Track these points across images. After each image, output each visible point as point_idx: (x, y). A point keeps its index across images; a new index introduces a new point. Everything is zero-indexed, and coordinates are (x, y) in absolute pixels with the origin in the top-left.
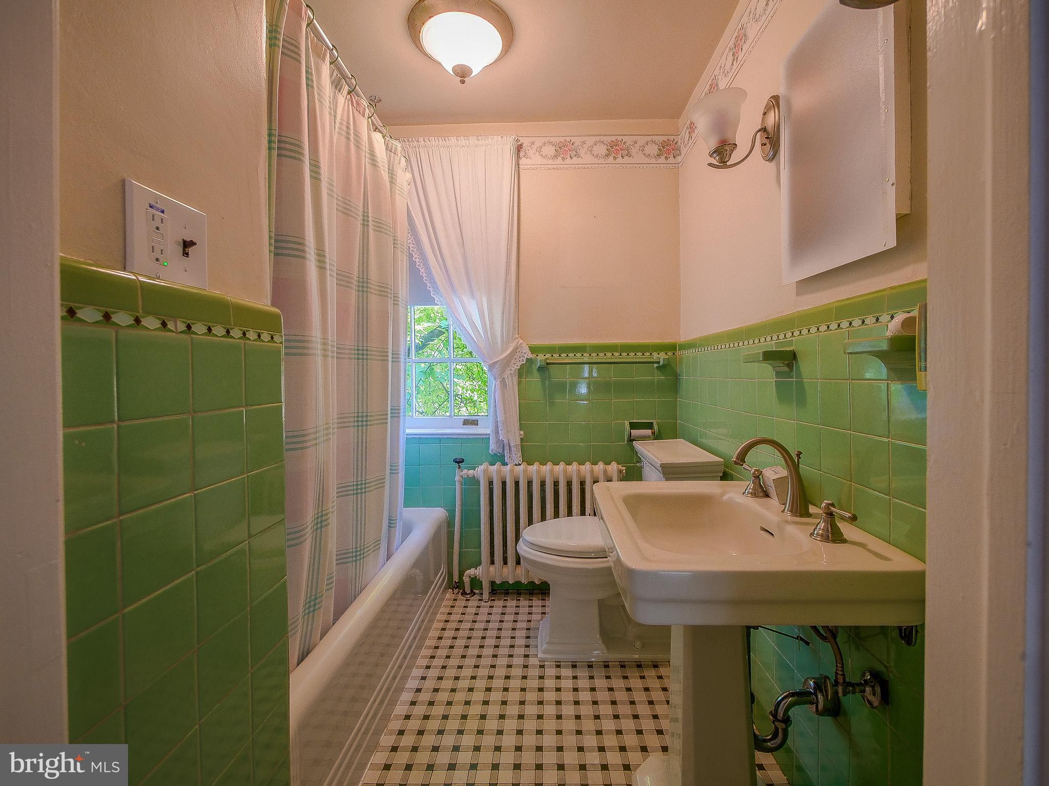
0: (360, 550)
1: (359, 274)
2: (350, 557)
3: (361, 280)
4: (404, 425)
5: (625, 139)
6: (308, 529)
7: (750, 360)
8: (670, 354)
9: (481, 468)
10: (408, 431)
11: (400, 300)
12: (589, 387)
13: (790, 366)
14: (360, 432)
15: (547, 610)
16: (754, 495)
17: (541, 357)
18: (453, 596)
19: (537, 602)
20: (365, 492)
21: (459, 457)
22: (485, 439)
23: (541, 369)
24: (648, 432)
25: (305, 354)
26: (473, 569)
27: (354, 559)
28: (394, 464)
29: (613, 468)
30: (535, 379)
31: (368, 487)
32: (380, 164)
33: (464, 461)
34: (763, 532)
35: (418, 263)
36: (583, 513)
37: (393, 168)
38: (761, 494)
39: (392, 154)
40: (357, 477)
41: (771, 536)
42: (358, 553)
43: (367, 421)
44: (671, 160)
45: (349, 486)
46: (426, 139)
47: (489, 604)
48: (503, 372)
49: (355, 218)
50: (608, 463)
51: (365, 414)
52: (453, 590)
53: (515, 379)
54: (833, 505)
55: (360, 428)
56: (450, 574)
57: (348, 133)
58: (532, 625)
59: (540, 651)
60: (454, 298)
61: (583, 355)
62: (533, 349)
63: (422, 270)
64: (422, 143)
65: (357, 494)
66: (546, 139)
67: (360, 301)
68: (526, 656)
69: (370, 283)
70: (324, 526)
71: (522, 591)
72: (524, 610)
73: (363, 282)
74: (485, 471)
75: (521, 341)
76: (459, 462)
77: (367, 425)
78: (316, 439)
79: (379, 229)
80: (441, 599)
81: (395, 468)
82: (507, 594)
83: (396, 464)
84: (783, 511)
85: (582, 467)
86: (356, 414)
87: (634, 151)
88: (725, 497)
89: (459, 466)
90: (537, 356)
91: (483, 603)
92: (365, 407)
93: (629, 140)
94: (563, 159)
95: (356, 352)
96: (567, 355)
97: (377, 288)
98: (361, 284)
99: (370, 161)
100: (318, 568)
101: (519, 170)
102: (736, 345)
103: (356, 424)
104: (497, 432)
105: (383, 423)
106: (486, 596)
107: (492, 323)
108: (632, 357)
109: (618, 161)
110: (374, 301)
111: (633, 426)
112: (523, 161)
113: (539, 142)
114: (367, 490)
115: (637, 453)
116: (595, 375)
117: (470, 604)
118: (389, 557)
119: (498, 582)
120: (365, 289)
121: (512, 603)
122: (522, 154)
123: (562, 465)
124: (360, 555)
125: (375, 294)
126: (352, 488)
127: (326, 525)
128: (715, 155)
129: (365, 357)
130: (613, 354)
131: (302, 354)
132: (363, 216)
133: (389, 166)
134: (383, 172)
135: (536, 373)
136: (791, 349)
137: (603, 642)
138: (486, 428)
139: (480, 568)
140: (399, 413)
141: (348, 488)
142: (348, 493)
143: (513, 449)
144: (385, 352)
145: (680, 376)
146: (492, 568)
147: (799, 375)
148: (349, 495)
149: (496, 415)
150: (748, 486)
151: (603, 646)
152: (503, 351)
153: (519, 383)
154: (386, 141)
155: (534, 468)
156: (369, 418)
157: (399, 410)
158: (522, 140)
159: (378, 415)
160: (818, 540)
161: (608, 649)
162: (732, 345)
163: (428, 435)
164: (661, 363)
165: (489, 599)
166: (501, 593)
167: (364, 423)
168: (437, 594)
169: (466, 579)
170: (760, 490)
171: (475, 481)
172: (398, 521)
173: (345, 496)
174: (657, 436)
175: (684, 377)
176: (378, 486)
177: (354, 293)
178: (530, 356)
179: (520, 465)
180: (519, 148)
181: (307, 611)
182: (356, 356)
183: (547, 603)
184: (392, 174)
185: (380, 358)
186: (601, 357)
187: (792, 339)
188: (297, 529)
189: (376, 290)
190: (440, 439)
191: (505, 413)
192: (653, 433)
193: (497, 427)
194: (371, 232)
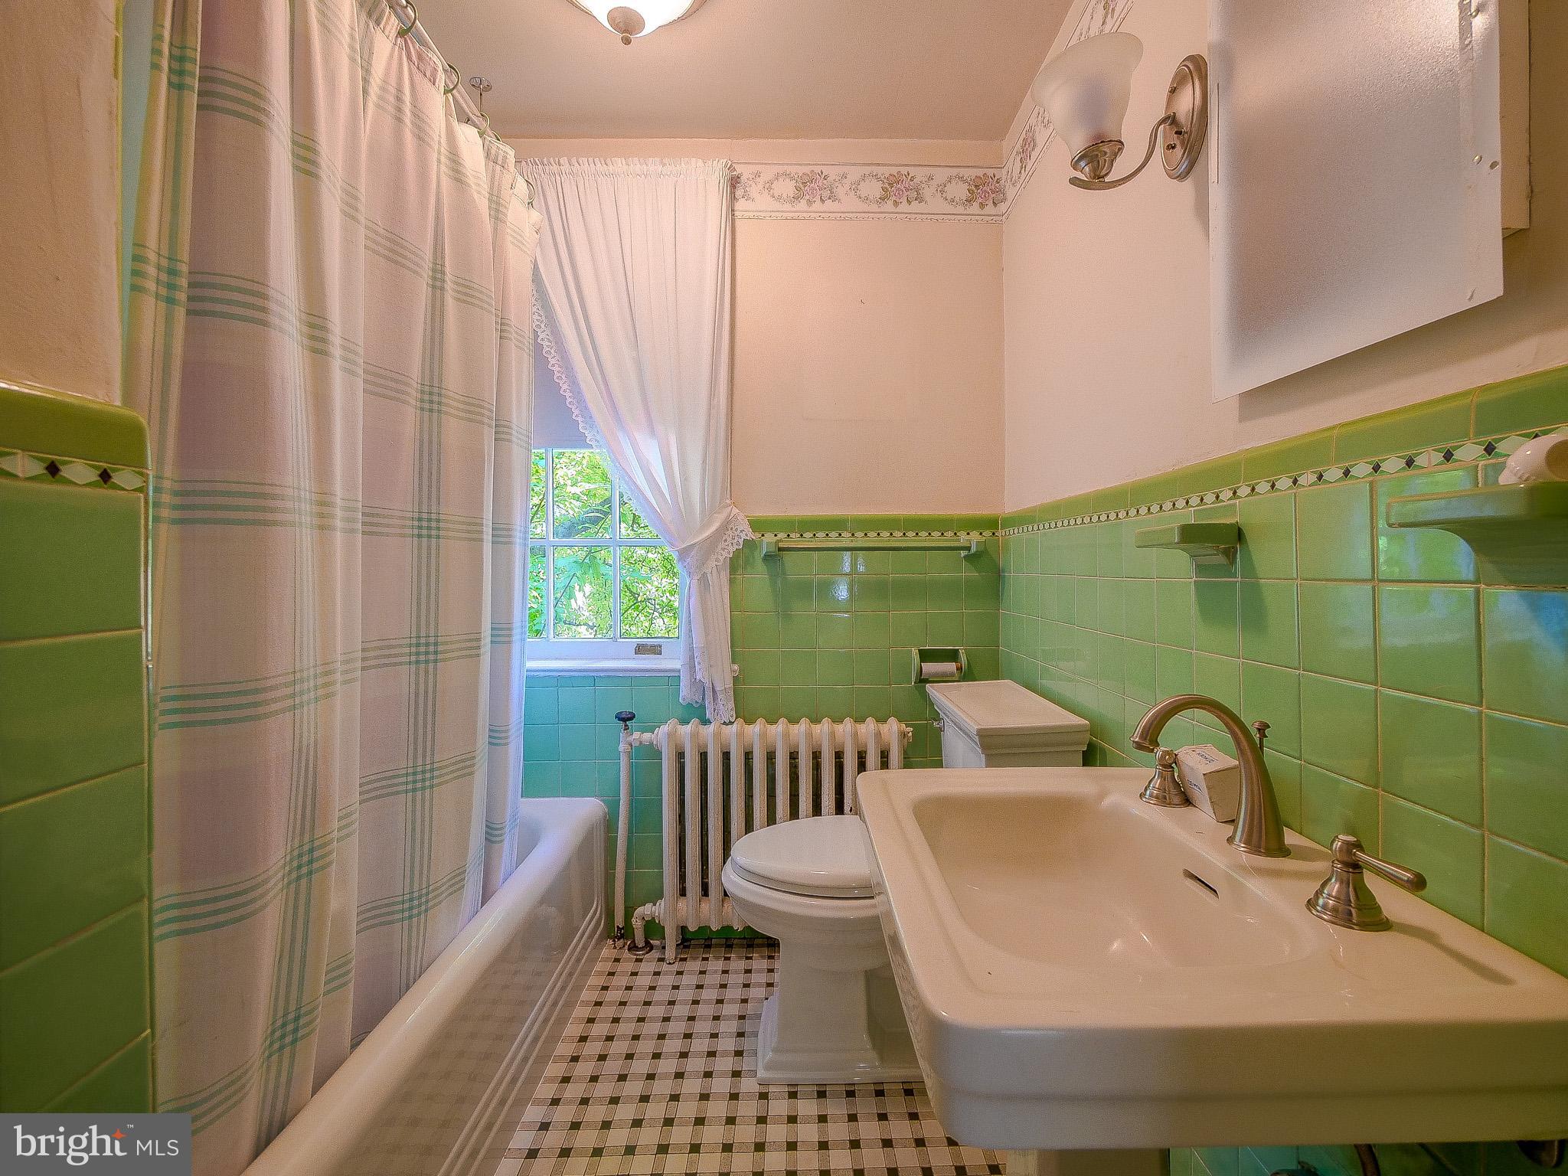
0: (420, 897)
1: (423, 378)
2: (397, 912)
3: (427, 389)
4: (523, 652)
5: (913, 171)
6: (272, 882)
7: (1147, 542)
8: (987, 533)
9: (664, 729)
10: (530, 664)
11: (514, 433)
12: (850, 590)
13: (1230, 554)
14: (422, 673)
15: (776, 977)
16: (1163, 800)
17: (769, 538)
18: (614, 953)
19: (759, 963)
20: (432, 787)
21: (626, 708)
22: (671, 679)
23: (768, 558)
24: (951, 667)
25: (266, 523)
26: (649, 906)
27: (406, 914)
28: (497, 729)
29: (892, 729)
30: (759, 575)
31: (437, 777)
32: (471, 181)
33: (634, 716)
34: (1190, 883)
35: (557, 374)
36: (839, 809)
37: (499, 191)
38: (1176, 800)
39: (498, 168)
40: (415, 757)
41: (1212, 895)
42: (416, 902)
43: (436, 653)
44: (990, 209)
45: (398, 776)
46: (574, 160)
47: (676, 967)
48: (703, 563)
49: (415, 272)
50: (881, 720)
51: (432, 640)
52: (614, 941)
53: (725, 576)
54: (1358, 846)
55: (422, 666)
56: (610, 913)
57: (399, 110)
58: (750, 1008)
59: (760, 1065)
60: (620, 435)
61: (840, 535)
62: (757, 525)
63: (565, 387)
64: (566, 167)
65: (414, 790)
66: (781, 169)
67: (426, 428)
68: (736, 1074)
69: (447, 397)
70: (317, 871)
71: (736, 941)
72: (736, 979)
73: (431, 394)
74: (671, 735)
75: (735, 511)
76: (626, 718)
77: (436, 661)
78: (293, 696)
79: (467, 294)
80: (593, 960)
81: (503, 735)
82: (708, 947)
83: (503, 728)
84: (1230, 840)
85: (839, 728)
86: (414, 641)
87: (927, 192)
88: (1107, 802)
89: (626, 725)
90: (763, 535)
91: (665, 967)
92: (432, 626)
93: (920, 174)
94: (810, 203)
95: (416, 523)
96: (814, 535)
97: (461, 406)
98: (426, 397)
99: (451, 173)
100: (304, 957)
101: (733, 221)
102: (1112, 516)
103: (413, 658)
104: (692, 668)
105: (471, 656)
106: (670, 953)
107: (685, 479)
108: (923, 539)
109: (900, 208)
110: (453, 430)
111: (926, 656)
112: (741, 205)
113: (768, 173)
114: (435, 781)
115: (932, 704)
116: (862, 569)
117: (644, 967)
118: (486, 897)
119: (692, 928)
120: (435, 407)
121: (715, 965)
122: (739, 192)
123: (804, 724)
124: (420, 905)
125: (457, 417)
126: (404, 779)
127: (323, 868)
128: (1083, 164)
129: (434, 532)
130: (891, 534)
131: (255, 522)
132: (434, 270)
133: (491, 188)
134: (476, 196)
135: (760, 566)
136: (1233, 521)
137: (874, 1047)
138: (671, 661)
139: (661, 903)
140: (510, 636)
141: (396, 781)
142: (395, 789)
143: (720, 697)
144: (476, 524)
145: (1003, 571)
146: (682, 904)
147: (1250, 570)
148: (398, 793)
149: (691, 637)
150: (1150, 783)
151: (872, 1055)
152: (704, 526)
153: (732, 581)
154: (487, 143)
155: (755, 729)
156: (440, 648)
157: (510, 629)
158: (739, 169)
159: (459, 641)
160: (1325, 920)
161: (882, 1059)
162: (1103, 518)
163: (575, 671)
164: (973, 550)
165: (676, 958)
166: (696, 946)
167: (431, 657)
168: (585, 948)
169: (637, 923)
170: (1173, 791)
171: (653, 752)
172: (507, 830)
173: (388, 795)
174: (967, 675)
175: (1011, 575)
176: (458, 773)
177: (410, 415)
178: (751, 535)
179: (731, 723)
180: (734, 182)
181: (276, 1046)
182: (416, 532)
183: (777, 965)
184: (498, 204)
185: (464, 535)
186: (873, 540)
187: (1232, 502)
188: (239, 888)
189: (458, 409)
190: (593, 678)
191: (707, 634)
192: (959, 669)
193: (692, 658)
194: (450, 301)
